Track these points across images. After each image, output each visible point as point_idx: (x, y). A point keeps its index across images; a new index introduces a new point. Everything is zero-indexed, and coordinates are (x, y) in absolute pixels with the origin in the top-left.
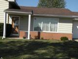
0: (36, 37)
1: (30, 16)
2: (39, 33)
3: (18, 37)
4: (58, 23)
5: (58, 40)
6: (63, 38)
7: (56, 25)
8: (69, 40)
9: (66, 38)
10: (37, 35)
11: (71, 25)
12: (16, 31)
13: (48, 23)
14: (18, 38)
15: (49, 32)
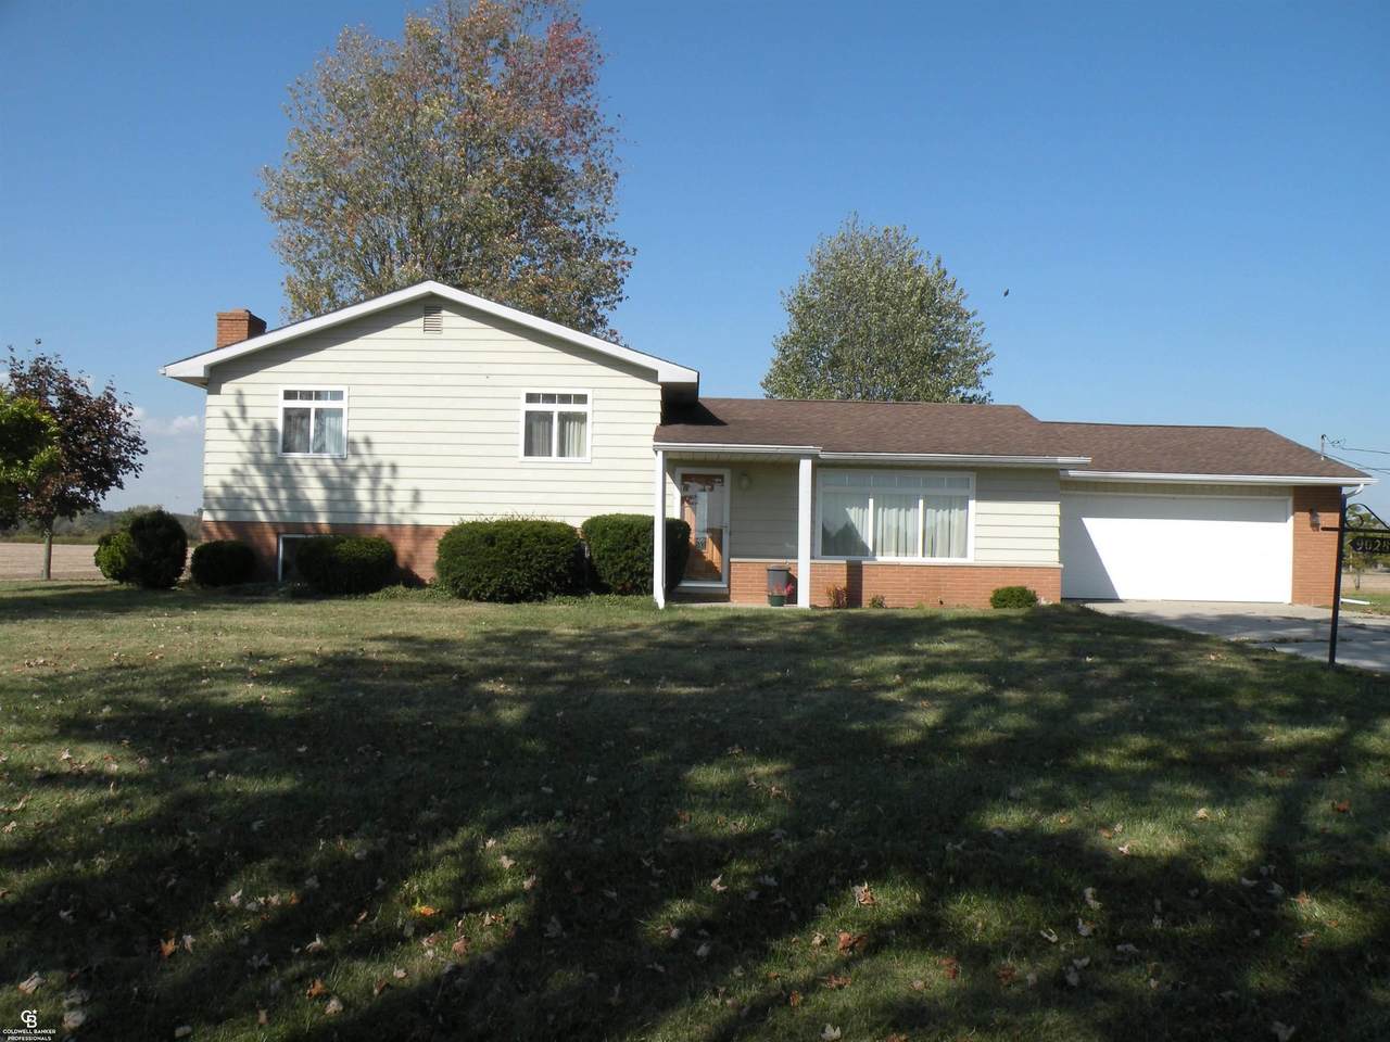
0: (837, 594)
1: (805, 467)
2: (855, 572)
3: (726, 598)
4: (972, 503)
5: (978, 604)
6: (1002, 598)
7: (956, 513)
8: (1043, 602)
9: (1023, 597)
10: (841, 581)
11: (1045, 515)
12: (710, 564)
13: (908, 503)
14: (722, 605)
15: (918, 559)
